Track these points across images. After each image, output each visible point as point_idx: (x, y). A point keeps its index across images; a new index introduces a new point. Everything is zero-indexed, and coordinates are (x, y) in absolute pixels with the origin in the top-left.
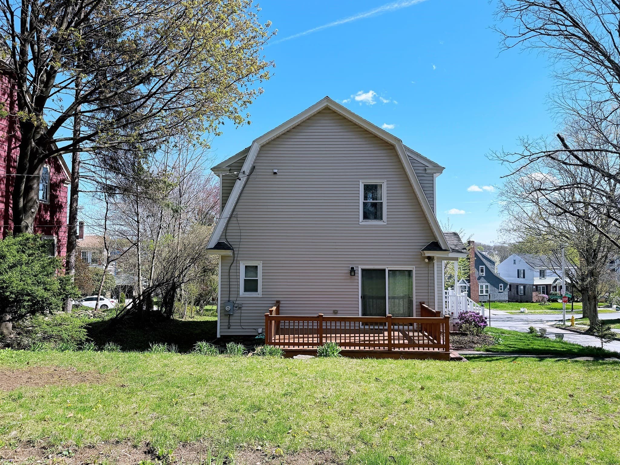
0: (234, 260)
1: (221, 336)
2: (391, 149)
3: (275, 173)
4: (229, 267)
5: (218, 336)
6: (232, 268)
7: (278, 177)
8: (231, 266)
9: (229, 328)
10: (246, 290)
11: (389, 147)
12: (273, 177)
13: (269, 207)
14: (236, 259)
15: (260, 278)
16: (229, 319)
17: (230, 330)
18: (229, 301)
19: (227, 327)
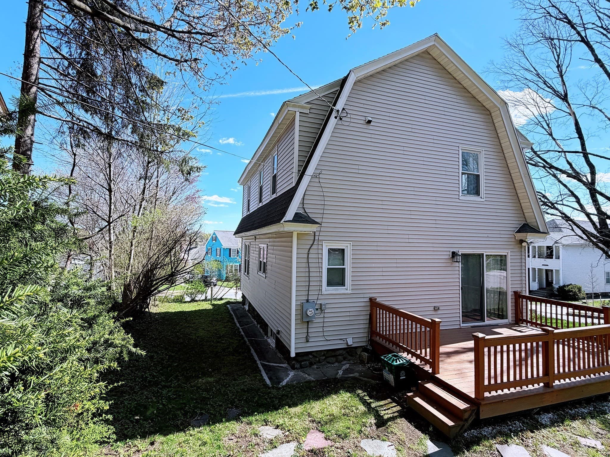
0: (314, 240)
1: (296, 353)
2: (488, 115)
3: (369, 122)
4: (307, 250)
5: (293, 355)
6: (311, 251)
7: (371, 127)
8: (309, 249)
9: (307, 341)
10: (329, 284)
11: (485, 112)
12: (365, 126)
13: (360, 167)
14: (317, 238)
15: (348, 266)
16: (308, 328)
17: (309, 344)
18: (307, 301)
19: (304, 340)
